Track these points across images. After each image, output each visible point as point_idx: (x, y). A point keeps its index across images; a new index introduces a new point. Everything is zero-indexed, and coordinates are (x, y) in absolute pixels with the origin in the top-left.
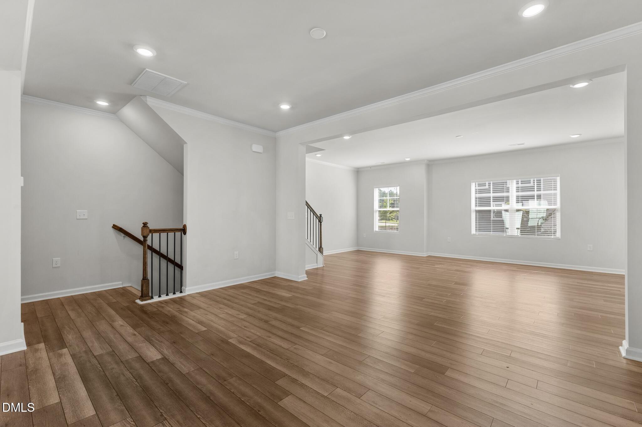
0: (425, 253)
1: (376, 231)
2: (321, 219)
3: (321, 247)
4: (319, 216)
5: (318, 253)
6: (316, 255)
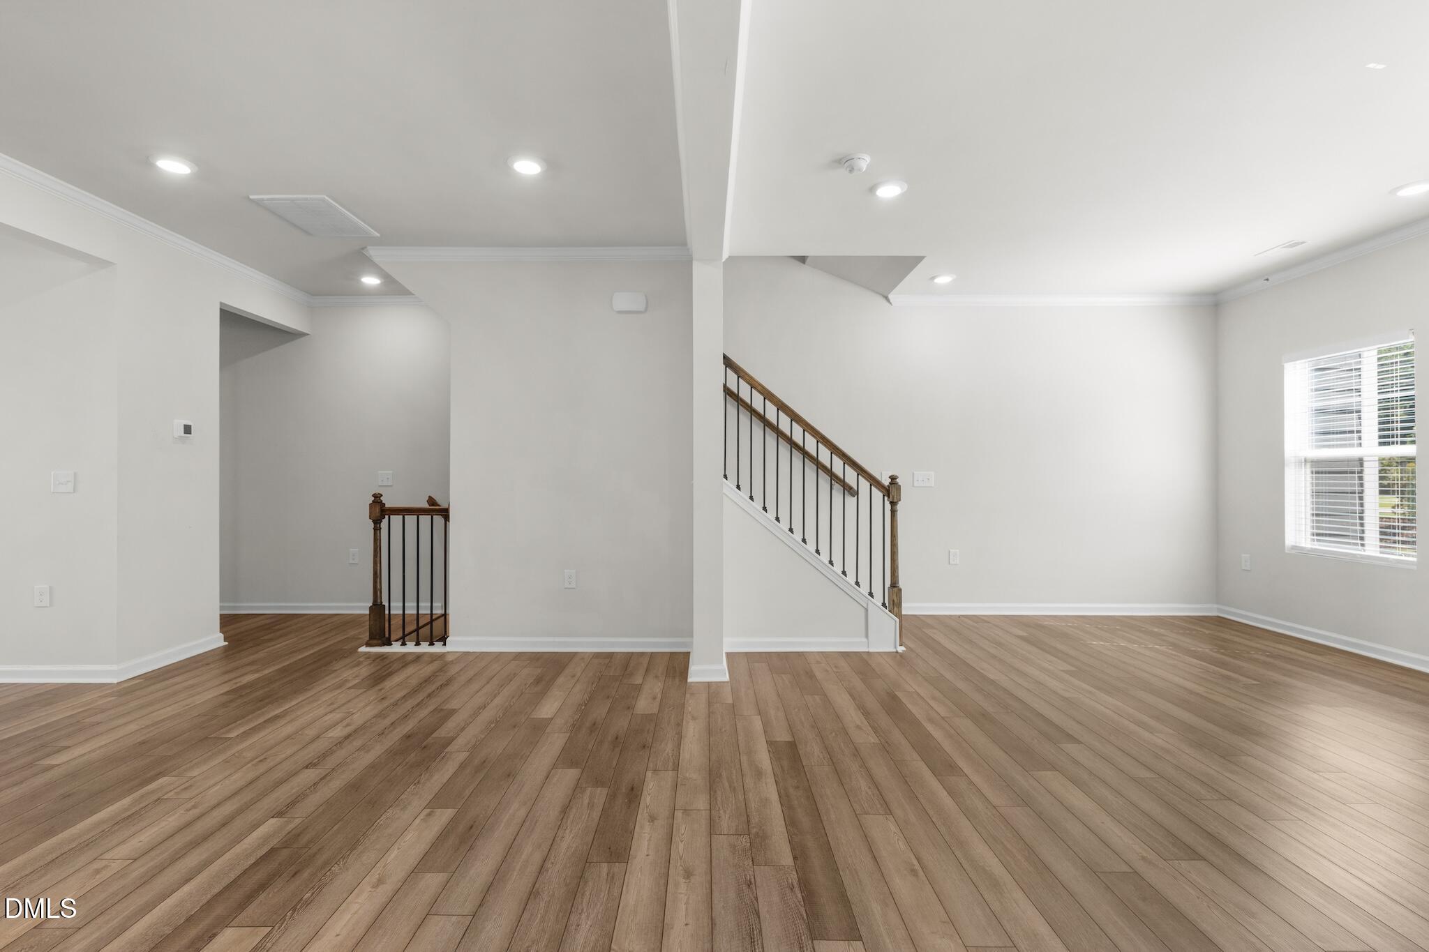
1: (1294, 548)
2: (891, 491)
3: (894, 585)
4: (886, 482)
5: (870, 605)
6: (863, 610)
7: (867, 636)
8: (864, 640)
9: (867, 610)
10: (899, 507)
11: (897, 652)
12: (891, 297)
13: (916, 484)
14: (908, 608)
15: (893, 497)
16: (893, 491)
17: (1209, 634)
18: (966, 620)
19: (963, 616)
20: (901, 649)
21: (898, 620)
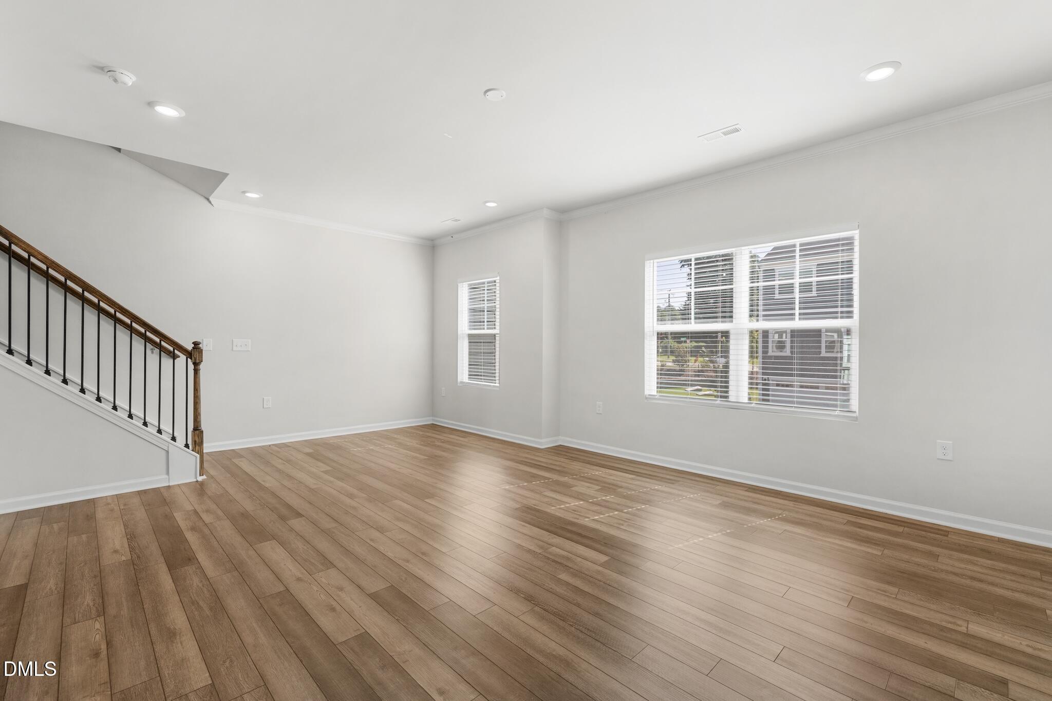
0: (543, 441)
1: (462, 382)
2: (195, 354)
3: (197, 428)
4: (190, 347)
5: (172, 450)
6: (164, 453)
7: (168, 473)
8: (167, 477)
9: (167, 452)
10: (202, 366)
11: (197, 481)
12: (211, 199)
13: (234, 349)
14: (208, 447)
15: (195, 359)
16: (196, 355)
17: (422, 434)
18: (274, 447)
19: (273, 445)
20: (200, 479)
21: (198, 456)
